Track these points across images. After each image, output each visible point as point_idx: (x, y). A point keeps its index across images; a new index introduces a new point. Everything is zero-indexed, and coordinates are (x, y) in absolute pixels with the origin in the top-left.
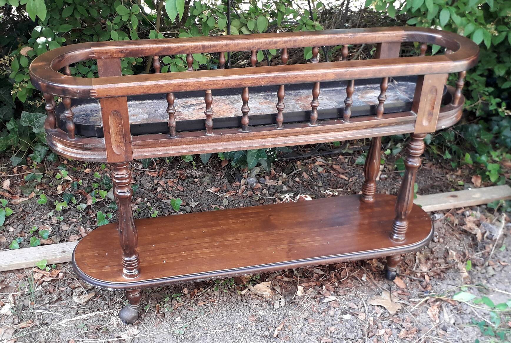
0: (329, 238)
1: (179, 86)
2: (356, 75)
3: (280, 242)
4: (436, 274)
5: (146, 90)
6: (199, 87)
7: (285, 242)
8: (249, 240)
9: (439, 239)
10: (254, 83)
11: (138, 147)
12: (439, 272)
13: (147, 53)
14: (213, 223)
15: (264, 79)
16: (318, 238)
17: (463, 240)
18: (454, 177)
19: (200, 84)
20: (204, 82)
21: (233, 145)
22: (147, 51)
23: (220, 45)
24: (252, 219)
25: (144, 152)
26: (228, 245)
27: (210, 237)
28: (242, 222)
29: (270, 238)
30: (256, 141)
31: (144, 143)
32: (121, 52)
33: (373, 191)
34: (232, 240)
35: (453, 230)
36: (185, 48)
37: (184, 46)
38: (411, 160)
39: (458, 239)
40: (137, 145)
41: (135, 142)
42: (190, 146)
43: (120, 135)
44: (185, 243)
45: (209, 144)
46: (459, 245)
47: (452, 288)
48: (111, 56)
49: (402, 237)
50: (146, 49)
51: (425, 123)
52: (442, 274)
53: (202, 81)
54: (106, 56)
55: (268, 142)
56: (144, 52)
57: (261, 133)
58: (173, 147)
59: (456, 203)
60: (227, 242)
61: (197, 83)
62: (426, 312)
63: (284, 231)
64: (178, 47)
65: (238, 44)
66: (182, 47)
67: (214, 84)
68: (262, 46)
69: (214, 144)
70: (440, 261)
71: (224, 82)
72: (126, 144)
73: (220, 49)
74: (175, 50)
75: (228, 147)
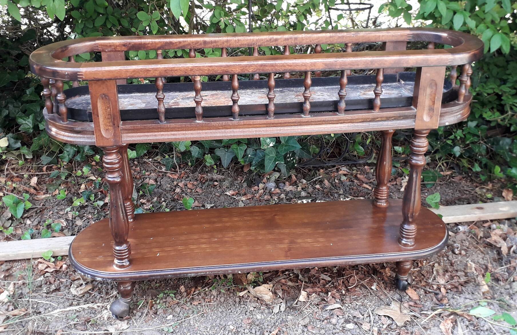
0: (333, 239)
1: (165, 71)
2: (346, 65)
3: (281, 241)
4: (453, 286)
5: (133, 74)
6: (186, 73)
7: (286, 241)
8: (249, 238)
9: (460, 251)
10: (242, 70)
12: (457, 284)
13: (150, 47)
14: (215, 220)
15: (251, 66)
16: (321, 240)
17: (488, 253)
18: (484, 191)
19: (187, 70)
20: (190, 68)
21: (223, 133)
23: (220, 40)
24: (257, 218)
25: (133, 137)
26: (226, 242)
27: (210, 234)
28: (245, 220)
29: (270, 236)
30: (247, 129)
31: (133, 128)
32: (124, 45)
33: (385, 195)
34: (232, 237)
35: (478, 243)
36: (186, 43)
38: (415, 158)
39: (482, 252)
40: (126, 130)
41: (123, 126)
42: (180, 132)
43: (109, 119)
44: (183, 238)
45: (199, 131)
46: (483, 259)
47: (469, 302)
48: (114, 49)
49: (410, 242)
51: (426, 118)
52: (460, 287)
53: (188, 67)
54: (110, 49)
55: (260, 131)
56: (147, 45)
57: (251, 122)
58: (162, 133)
59: (482, 215)
60: (226, 239)
61: (183, 68)
62: (438, 326)
63: (287, 231)
64: (180, 42)
65: (238, 40)
66: (184, 42)
67: (200, 70)
68: (262, 43)
69: (204, 131)
70: (459, 273)
71: (211, 69)
72: (114, 128)
73: (221, 45)
74: (176, 45)
75: (218, 135)
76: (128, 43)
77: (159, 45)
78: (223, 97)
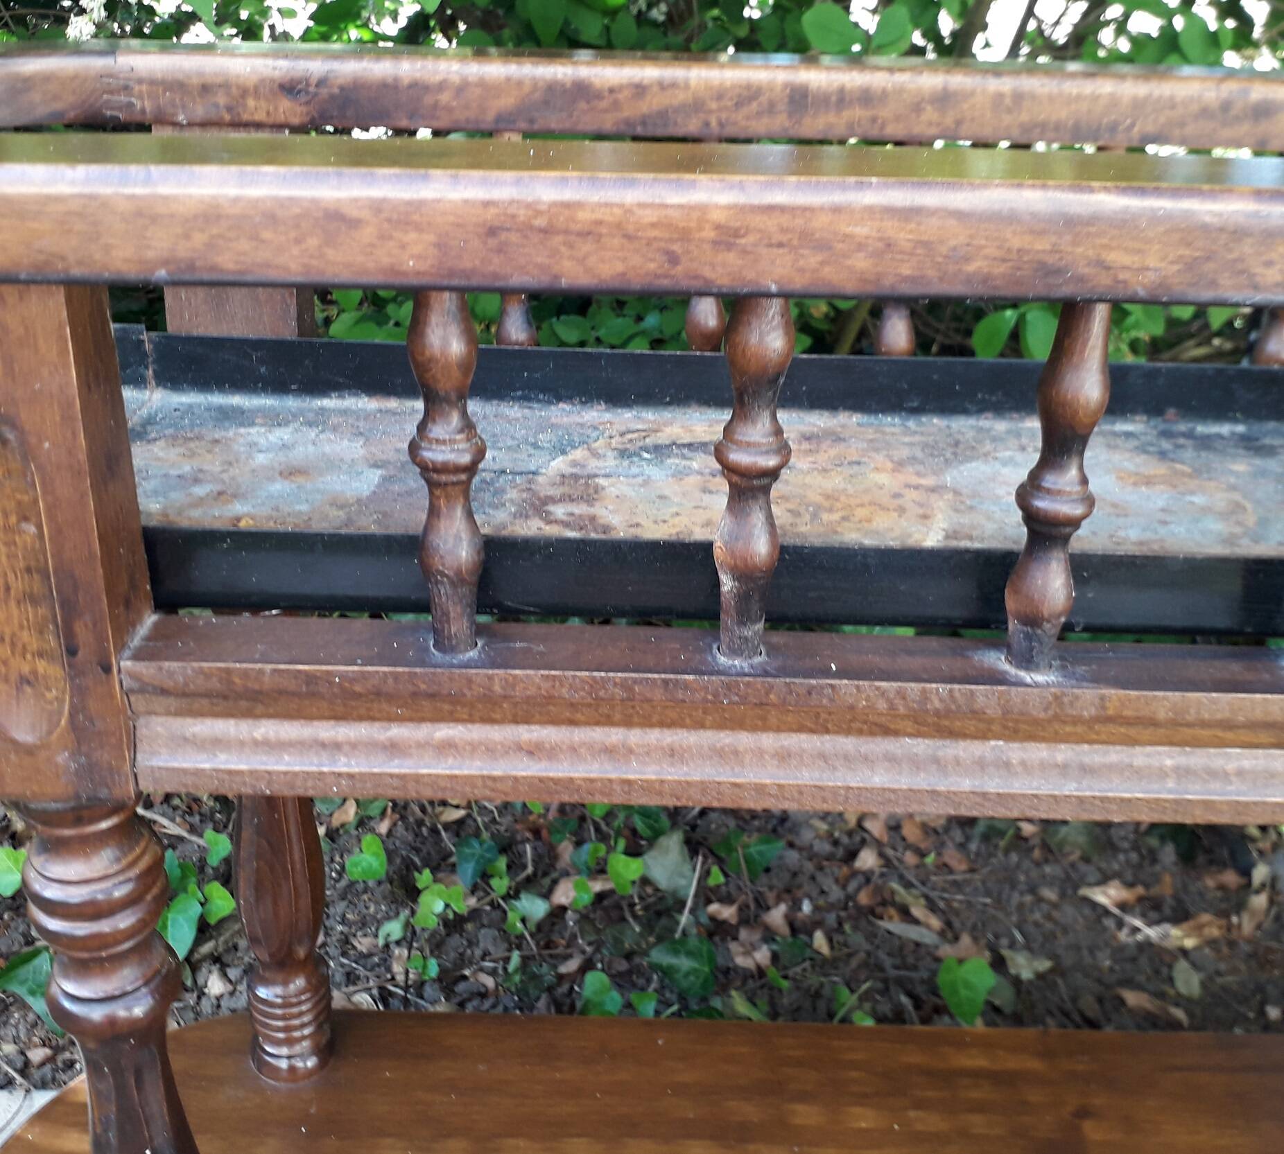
6: (673, 259)
11: (172, 702)
13: (449, 109)
21: (916, 764)
22: (445, 98)
23: (900, 91)
25: (217, 744)
30: (1115, 755)
31: (215, 684)
32: (290, 88)
36: (680, 97)
37: (674, 85)
40: (164, 692)
41: (146, 669)
42: (580, 735)
43: (34, 600)
45: (725, 738)
48: (229, 109)
50: (442, 86)
54: (200, 111)
55: (1213, 774)
56: (428, 100)
57: (1164, 702)
58: (444, 732)
64: (640, 90)
65: (1018, 97)
66: (663, 86)
67: (807, 239)
69: (768, 740)
72: (75, 673)
73: (898, 118)
74: (616, 105)
75: (879, 779)
76: (314, 81)
77: (507, 102)
78: (880, 458)
